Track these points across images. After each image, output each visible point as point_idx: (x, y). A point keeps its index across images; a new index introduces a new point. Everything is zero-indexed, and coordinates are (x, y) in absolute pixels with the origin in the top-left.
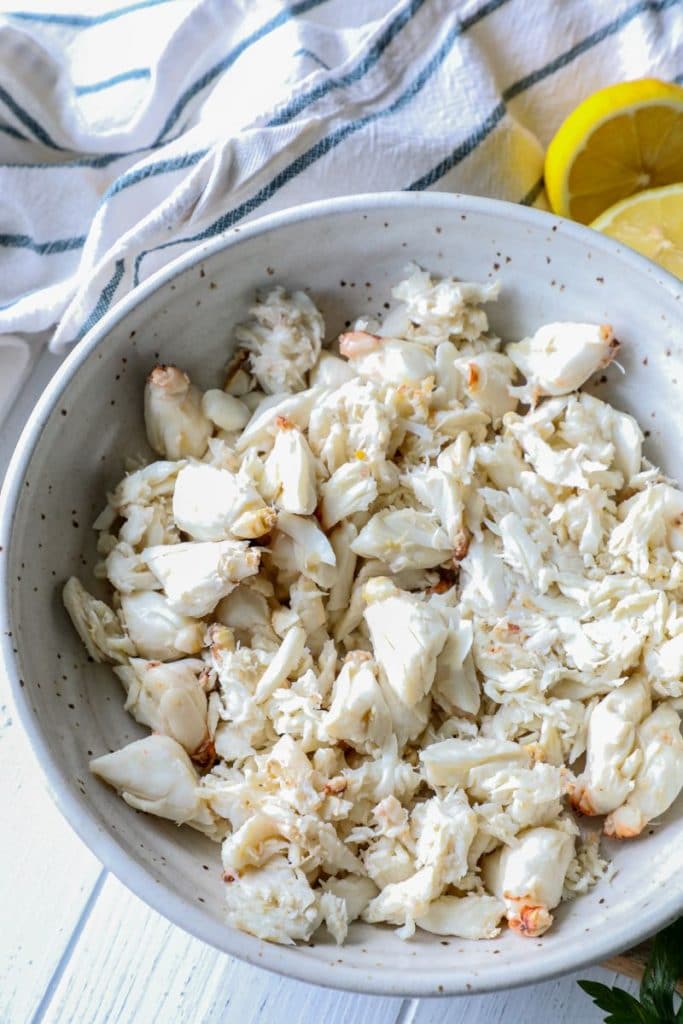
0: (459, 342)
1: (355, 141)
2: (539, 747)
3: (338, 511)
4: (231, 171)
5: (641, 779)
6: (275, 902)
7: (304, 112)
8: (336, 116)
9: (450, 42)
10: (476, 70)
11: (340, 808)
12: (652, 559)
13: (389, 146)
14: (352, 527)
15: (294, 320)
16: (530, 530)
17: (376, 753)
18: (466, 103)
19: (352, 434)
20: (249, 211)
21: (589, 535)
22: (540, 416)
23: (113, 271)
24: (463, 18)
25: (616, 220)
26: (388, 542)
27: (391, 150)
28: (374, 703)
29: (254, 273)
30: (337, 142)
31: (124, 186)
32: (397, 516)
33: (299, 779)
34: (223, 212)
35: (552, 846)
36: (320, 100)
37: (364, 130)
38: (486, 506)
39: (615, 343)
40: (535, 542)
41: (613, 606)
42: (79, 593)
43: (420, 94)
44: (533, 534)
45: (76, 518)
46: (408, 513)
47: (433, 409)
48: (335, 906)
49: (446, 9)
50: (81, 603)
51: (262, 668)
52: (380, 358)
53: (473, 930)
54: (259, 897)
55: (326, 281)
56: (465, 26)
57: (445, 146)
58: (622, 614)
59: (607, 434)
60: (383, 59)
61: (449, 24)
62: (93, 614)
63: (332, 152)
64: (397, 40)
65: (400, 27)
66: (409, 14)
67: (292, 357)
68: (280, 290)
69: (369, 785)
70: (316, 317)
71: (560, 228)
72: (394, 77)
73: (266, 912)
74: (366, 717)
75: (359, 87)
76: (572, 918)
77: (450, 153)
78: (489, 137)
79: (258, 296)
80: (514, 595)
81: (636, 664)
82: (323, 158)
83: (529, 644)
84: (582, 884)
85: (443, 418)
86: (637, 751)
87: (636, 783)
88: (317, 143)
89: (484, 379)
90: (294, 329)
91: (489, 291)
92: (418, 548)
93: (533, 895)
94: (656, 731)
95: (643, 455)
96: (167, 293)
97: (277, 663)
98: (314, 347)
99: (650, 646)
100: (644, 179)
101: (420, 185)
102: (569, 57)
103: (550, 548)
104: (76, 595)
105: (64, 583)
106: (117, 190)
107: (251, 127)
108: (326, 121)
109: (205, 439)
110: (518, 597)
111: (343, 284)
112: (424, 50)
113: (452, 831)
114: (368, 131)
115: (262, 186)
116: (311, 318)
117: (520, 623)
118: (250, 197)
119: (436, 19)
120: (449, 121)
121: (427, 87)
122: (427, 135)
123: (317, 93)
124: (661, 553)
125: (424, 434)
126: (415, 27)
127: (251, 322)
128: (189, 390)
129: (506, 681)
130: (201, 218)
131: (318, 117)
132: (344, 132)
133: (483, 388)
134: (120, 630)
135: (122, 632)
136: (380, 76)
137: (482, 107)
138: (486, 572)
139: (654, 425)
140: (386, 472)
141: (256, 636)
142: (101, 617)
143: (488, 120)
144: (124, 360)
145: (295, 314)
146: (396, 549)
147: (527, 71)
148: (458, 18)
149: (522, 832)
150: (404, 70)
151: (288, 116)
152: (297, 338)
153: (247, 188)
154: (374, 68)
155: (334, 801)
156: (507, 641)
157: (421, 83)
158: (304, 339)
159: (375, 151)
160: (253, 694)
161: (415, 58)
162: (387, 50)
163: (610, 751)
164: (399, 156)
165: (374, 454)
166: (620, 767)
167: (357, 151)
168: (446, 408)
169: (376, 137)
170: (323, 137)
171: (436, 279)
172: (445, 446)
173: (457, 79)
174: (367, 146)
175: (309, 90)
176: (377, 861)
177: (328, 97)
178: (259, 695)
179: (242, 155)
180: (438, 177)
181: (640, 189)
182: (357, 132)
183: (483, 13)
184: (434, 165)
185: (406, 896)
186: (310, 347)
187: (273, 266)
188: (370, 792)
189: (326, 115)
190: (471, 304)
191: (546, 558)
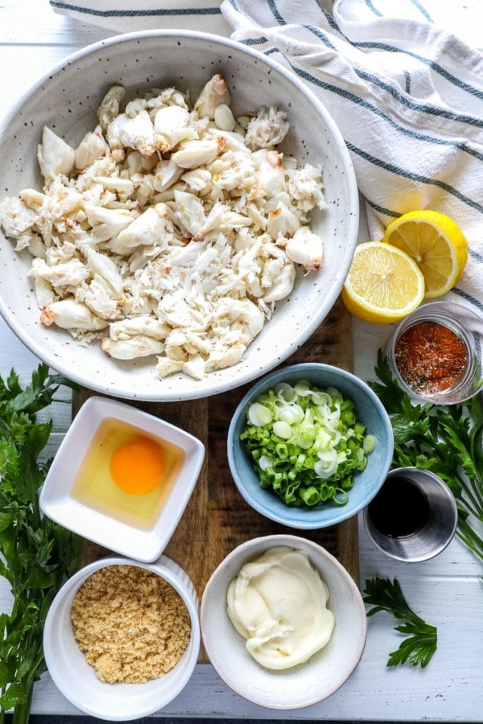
0: (294, 202)
1: (368, 114)
2: (125, 300)
3: (189, 179)
4: (323, 62)
5: (120, 342)
6: (14, 216)
7: (369, 83)
8: (375, 99)
9: (452, 143)
10: (440, 160)
11: (61, 228)
12: (222, 317)
13: (375, 131)
14: (185, 187)
15: (274, 127)
16: (213, 262)
17: (92, 234)
18: (420, 162)
19: (227, 171)
20: (314, 82)
21: (221, 289)
22: (270, 248)
23: (258, 37)
24: (467, 145)
25: (394, 254)
26: (182, 204)
27: (373, 133)
28: (108, 224)
29: (285, 98)
30: (363, 105)
31: (310, 29)
32: (198, 204)
33: (64, 206)
34: (308, 71)
35: (80, 317)
36: (380, 88)
37: (375, 115)
38: (216, 240)
39: (317, 267)
40: (209, 266)
41: (194, 308)
42: (117, 94)
43: (417, 140)
44: (212, 264)
45: (150, 79)
46: (202, 209)
47: (254, 202)
48: (25, 241)
49: (468, 136)
50: (112, 96)
51: (109, 176)
52: (268, 169)
53: (39, 299)
54: (14, 209)
55: (301, 134)
56: (463, 148)
57: (390, 159)
58: (191, 313)
59: (275, 281)
60: (425, 114)
61: (461, 140)
62: (111, 102)
63: (357, 105)
64: (439, 118)
65: (446, 117)
66: (455, 117)
67: (259, 135)
68: (285, 115)
69: (78, 237)
70: (281, 137)
71: (352, 216)
72: (420, 125)
73: (8, 214)
74: (101, 223)
75: (404, 110)
76: (58, 334)
77: (388, 163)
78: (407, 179)
79: (279, 107)
80: (185, 267)
81: (174, 327)
82: (353, 102)
83: (163, 280)
84: (75, 335)
85: (253, 207)
86: (129, 337)
87: (117, 341)
88: (358, 96)
89: (277, 217)
90: (270, 129)
91: (322, 204)
92: (188, 219)
93: (52, 314)
94: (145, 343)
95: (276, 302)
96: (252, 61)
97: (115, 181)
98: (268, 142)
99: (180, 329)
100: (419, 259)
101: (349, 146)
102: (472, 204)
103: (210, 274)
104: (115, 93)
105: (121, 85)
106: (307, 27)
107: (351, 63)
108: (370, 95)
109: (207, 115)
110: (185, 269)
111: (303, 142)
112: (442, 134)
113: (67, 274)
114: (376, 118)
115: (326, 82)
116: (280, 134)
117: (171, 272)
118: (319, 79)
119: (461, 133)
120: (407, 157)
121: (422, 142)
122: (391, 148)
123: (382, 85)
124: (226, 320)
125: (242, 202)
126: (451, 124)
127: (267, 111)
128: (222, 96)
129: (143, 276)
130: (297, 61)
131: (370, 90)
132: (369, 106)
133: (273, 219)
134: (112, 117)
135: (111, 120)
136: (415, 117)
137: (422, 170)
138: (190, 252)
139: (293, 301)
140: (216, 193)
141: (127, 171)
142: (112, 106)
143: (416, 175)
144: (220, 62)
145: (276, 126)
146: (182, 209)
147: (458, 189)
148: (466, 142)
149: (83, 303)
150: (427, 129)
151: (364, 76)
152: (267, 132)
153: (320, 74)
154: (417, 112)
155: (63, 224)
156: (161, 271)
157: (423, 138)
158: (268, 135)
159: (369, 125)
160: (96, 176)
161: (436, 132)
162: (431, 115)
163: (124, 326)
164: (372, 138)
165: (220, 183)
166: (121, 332)
167: (364, 117)
168: (258, 207)
169: (375, 123)
170: (362, 98)
171: (320, 180)
172: (241, 213)
173: (431, 154)
174: (369, 120)
175: (382, 80)
176: (51, 252)
177: (383, 92)
178: (96, 179)
179: (333, 63)
180: (374, 162)
181: (415, 259)
182: (372, 112)
183: (474, 153)
184: (378, 158)
185: (40, 268)
186: (266, 140)
187: (293, 104)
188: (76, 239)
189: (373, 94)
190: (312, 198)
191: (205, 274)
